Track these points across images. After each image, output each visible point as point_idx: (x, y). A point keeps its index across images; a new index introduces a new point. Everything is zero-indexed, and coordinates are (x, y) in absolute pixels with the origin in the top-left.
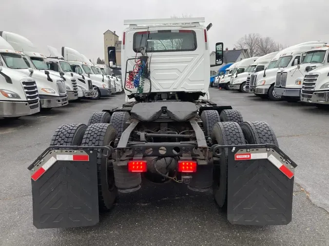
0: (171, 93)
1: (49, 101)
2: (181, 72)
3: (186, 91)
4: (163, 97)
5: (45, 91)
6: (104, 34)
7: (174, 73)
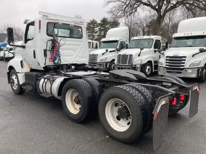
2: (75, 52)
3: (78, 63)
7: (71, 52)
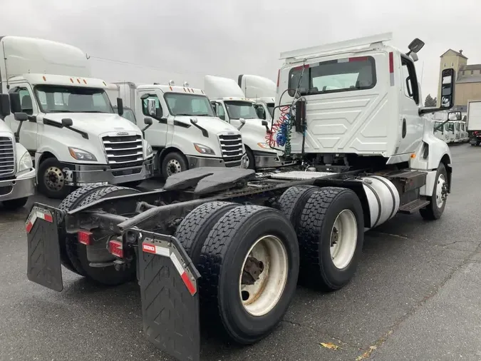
0: (337, 155)
1: (266, 159)
2: (351, 124)
3: (357, 153)
4: (325, 160)
5: (261, 146)
6: (442, 57)
7: (341, 124)
